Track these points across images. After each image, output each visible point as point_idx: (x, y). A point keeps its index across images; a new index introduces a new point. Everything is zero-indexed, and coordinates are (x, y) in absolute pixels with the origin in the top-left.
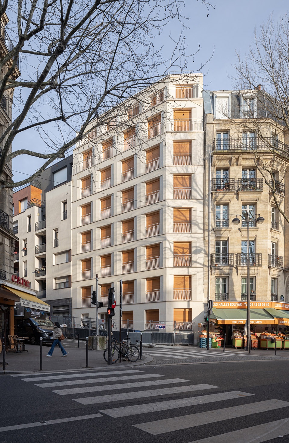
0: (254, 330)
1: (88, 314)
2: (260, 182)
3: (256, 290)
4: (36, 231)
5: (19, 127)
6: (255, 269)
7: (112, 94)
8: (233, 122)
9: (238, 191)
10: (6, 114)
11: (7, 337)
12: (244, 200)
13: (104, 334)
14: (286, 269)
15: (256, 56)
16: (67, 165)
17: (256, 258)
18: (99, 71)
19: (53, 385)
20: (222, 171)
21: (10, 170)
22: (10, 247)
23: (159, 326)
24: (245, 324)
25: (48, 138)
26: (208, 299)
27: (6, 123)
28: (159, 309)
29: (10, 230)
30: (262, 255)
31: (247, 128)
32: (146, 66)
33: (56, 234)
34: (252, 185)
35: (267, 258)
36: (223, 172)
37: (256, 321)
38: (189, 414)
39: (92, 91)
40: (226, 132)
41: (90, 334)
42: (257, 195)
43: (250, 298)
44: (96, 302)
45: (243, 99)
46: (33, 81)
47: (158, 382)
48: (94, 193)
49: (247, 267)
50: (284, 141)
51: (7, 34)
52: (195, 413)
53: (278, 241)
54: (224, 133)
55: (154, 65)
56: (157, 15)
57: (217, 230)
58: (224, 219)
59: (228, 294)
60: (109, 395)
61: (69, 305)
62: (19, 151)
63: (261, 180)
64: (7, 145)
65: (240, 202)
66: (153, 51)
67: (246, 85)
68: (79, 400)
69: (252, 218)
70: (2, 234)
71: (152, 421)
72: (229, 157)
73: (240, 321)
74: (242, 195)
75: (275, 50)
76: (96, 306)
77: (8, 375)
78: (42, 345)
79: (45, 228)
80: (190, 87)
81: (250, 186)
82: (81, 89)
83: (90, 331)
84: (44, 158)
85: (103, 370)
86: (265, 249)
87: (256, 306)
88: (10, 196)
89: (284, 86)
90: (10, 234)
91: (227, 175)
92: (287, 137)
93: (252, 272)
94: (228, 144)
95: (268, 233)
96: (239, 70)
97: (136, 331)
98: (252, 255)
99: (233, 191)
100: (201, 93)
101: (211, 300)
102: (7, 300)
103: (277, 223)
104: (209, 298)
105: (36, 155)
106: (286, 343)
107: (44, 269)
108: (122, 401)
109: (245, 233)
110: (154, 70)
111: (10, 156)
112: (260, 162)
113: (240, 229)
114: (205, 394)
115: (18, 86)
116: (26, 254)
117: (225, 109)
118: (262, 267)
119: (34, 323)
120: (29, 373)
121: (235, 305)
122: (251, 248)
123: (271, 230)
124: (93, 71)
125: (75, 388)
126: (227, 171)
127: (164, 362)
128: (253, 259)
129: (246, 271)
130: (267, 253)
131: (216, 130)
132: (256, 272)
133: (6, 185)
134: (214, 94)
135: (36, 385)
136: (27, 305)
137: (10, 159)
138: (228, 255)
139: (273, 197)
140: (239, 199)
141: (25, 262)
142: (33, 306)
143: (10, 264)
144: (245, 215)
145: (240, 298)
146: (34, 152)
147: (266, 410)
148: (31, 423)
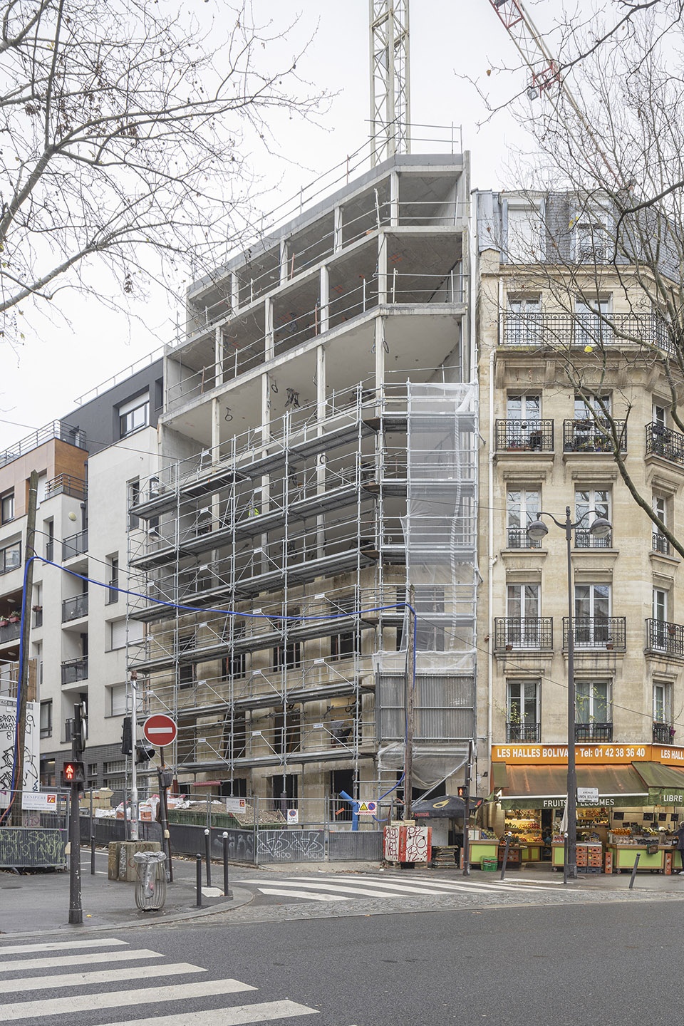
2: (619, 430)
3: (613, 713)
4: (64, 560)
6: (608, 660)
8: (550, 272)
9: (563, 452)
12: (579, 477)
16: (148, 385)
17: (611, 629)
20: (524, 399)
30: (629, 621)
31: (587, 290)
35: (641, 630)
36: (527, 404)
40: (535, 298)
42: (612, 464)
53: (673, 584)
57: (511, 555)
59: (540, 724)
63: (623, 424)
65: (571, 484)
73: (562, 799)
74: (574, 464)
79: (88, 551)
87: (611, 756)
93: (603, 665)
95: (643, 564)
99: (550, 452)
104: (490, 735)
109: (583, 563)
118: (629, 652)
121: (556, 753)
123: (652, 556)
126: (537, 401)
129: (587, 665)
130: (640, 616)
131: (508, 293)
132: (612, 666)
134: (503, 199)
138: (540, 622)
140: (567, 473)
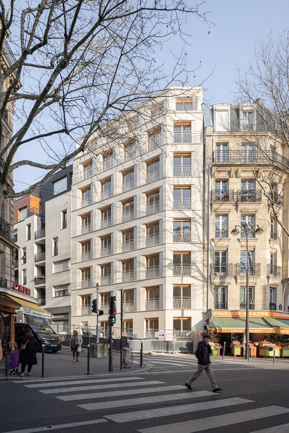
0: (253, 339)
1: (88, 321)
2: (258, 194)
3: (255, 299)
4: (35, 239)
5: (22, 139)
6: (253, 279)
7: (114, 108)
8: (233, 134)
9: (237, 202)
10: (7, 124)
11: (8, 344)
12: (243, 211)
13: (104, 342)
14: (284, 279)
15: (256, 71)
16: (66, 175)
17: (254, 268)
18: (101, 85)
19: (56, 391)
20: (221, 182)
21: (11, 180)
22: (10, 255)
23: (159, 334)
24: (244, 332)
25: (49, 149)
26: (207, 308)
27: (7, 133)
28: (158, 318)
29: (10, 239)
30: (261, 265)
31: (246, 141)
32: (148, 80)
33: (56, 243)
34: (251, 197)
35: (265, 268)
36: (222, 184)
37: (255, 329)
38: (191, 420)
39: (94, 104)
40: (226, 144)
41: (90, 341)
42: (256, 207)
43: (249, 308)
44: (96, 311)
45: (242, 113)
46: (35, 94)
47: (159, 389)
48: (94, 203)
49: (246, 277)
50: (283, 154)
51: (9, 47)
52: (197, 418)
53: (277, 251)
54: (223, 146)
55: (155, 80)
56: (159, 31)
57: (217, 240)
58: (223, 230)
59: (227, 303)
60: (112, 401)
61: (68, 313)
62: (21, 161)
63: (260, 192)
64: (10, 156)
65: (239, 214)
66: (155, 66)
67: (245, 99)
68: (82, 406)
69: (251, 229)
70: (3, 243)
71: (156, 426)
72: (228, 169)
73: (239, 329)
74: (241, 206)
75: (274, 65)
76: (96, 314)
77: (11, 381)
78: (44, 352)
79: (45, 236)
80: (189, 100)
81: (250, 197)
82: (84, 103)
83: (90, 339)
84: (45, 169)
85: (105, 376)
86: (263, 259)
87: (255, 315)
88: (11, 205)
89: (283, 100)
90: (11, 243)
91: (226, 186)
92: (285, 150)
93: (251, 281)
94: (227, 157)
95: (267, 244)
96: (239, 84)
97: (135, 339)
98: (250, 265)
99: (232, 202)
100: (201, 106)
101: (210, 309)
102: (8, 308)
103: (276, 234)
104: (209, 306)
105: (38, 166)
106: (284, 351)
107: (44, 277)
108: (126, 407)
109: (244, 243)
110: (156, 84)
111: (12, 167)
112: (259, 174)
113: (239, 240)
114: (206, 401)
115: (20, 98)
116: (25, 262)
117: (225, 121)
118: (261, 276)
119: (34, 330)
120: (31, 380)
121: (234, 314)
122: (250, 258)
123: (269, 240)
124: (95, 84)
125: (78, 394)
126: (226, 183)
127: (164, 369)
128: (252, 268)
129: (245, 281)
130: (266, 263)
131: (216, 142)
132: (255, 281)
133: (8, 195)
134: (214, 107)
135: (39, 391)
136: (28, 313)
137: (12, 169)
138: (228, 265)
139: (271, 209)
140: (238, 210)
141: (24, 270)
142: (34, 313)
143: (11, 272)
144: (244, 225)
145: (239, 307)
146: (37, 163)
147: (266, 416)
148: (38, 427)
